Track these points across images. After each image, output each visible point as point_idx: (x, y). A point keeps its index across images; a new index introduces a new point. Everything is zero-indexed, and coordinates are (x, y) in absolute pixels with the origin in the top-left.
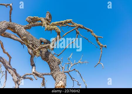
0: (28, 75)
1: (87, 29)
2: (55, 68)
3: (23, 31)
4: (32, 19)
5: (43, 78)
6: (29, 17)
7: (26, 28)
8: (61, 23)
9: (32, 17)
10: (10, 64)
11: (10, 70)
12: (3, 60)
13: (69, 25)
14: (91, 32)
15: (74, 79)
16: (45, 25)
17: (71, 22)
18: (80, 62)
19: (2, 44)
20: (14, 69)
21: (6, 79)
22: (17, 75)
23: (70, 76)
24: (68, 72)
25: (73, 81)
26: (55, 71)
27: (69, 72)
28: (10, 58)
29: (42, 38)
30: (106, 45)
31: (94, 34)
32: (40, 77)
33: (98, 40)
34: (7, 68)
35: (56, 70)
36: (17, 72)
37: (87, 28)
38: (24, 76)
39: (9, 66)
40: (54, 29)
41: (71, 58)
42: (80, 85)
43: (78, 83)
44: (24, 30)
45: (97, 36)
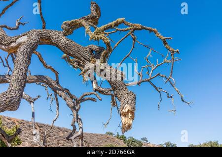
0: (87, 95)
1: (149, 30)
2: (118, 85)
3: (63, 40)
4: (69, 25)
5: (111, 95)
6: (64, 23)
7: (65, 35)
8: (110, 27)
9: (69, 22)
10: (58, 84)
11: (60, 92)
12: (47, 79)
13: (120, 29)
14: (155, 32)
15: (160, 90)
16: (89, 33)
17: (123, 22)
18: (166, 60)
19: (40, 56)
20: (66, 89)
21: (58, 105)
22: (72, 97)
23: (153, 85)
24: (148, 81)
25: (159, 92)
26: (119, 90)
27: (151, 80)
28: (57, 74)
29: (91, 45)
30: (177, 50)
31: (160, 35)
32: (107, 94)
33: (166, 44)
34: (55, 90)
35: (120, 88)
36: (72, 93)
37: (148, 28)
38: (82, 97)
39: (57, 86)
40: (101, 38)
41: (151, 56)
42: (171, 97)
43: (168, 94)
44: (64, 38)
45: (163, 38)
